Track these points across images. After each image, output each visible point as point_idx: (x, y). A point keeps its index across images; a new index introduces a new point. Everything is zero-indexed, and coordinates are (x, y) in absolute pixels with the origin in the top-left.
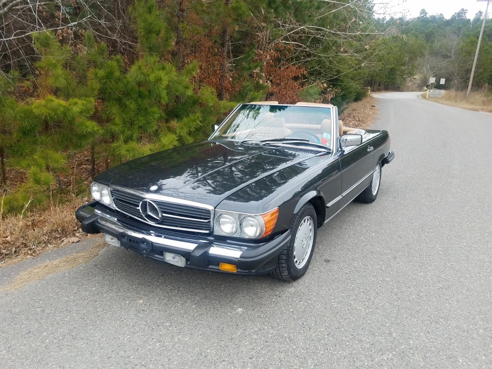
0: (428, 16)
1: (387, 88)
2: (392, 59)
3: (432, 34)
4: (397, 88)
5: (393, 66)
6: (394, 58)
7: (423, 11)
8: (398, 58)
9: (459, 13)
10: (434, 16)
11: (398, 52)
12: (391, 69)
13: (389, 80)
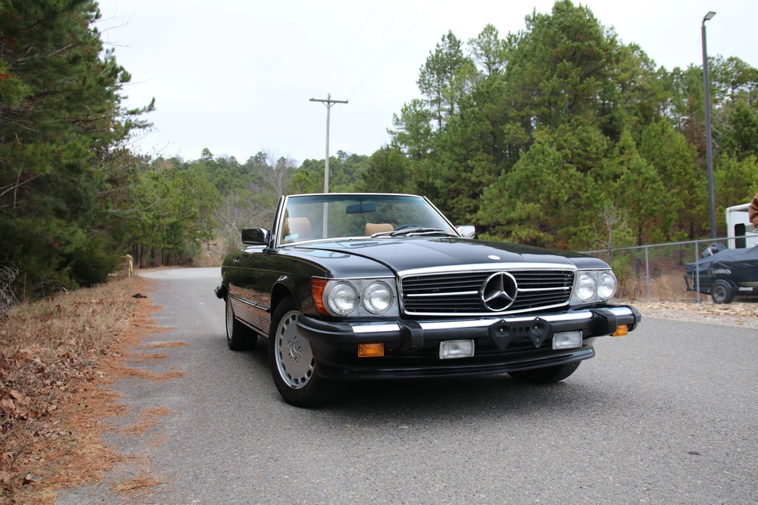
0: (214, 158)
1: (168, 262)
2: (170, 206)
3: (225, 183)
4: (188, 262)
5: (173, 220)
6: (175, 206)
7: (206, 152)
8: (182, 205)
9: (256, 158)
10: (223, 159)
11: (180, 195)
12: (172, 226)
13: (170, 246)
